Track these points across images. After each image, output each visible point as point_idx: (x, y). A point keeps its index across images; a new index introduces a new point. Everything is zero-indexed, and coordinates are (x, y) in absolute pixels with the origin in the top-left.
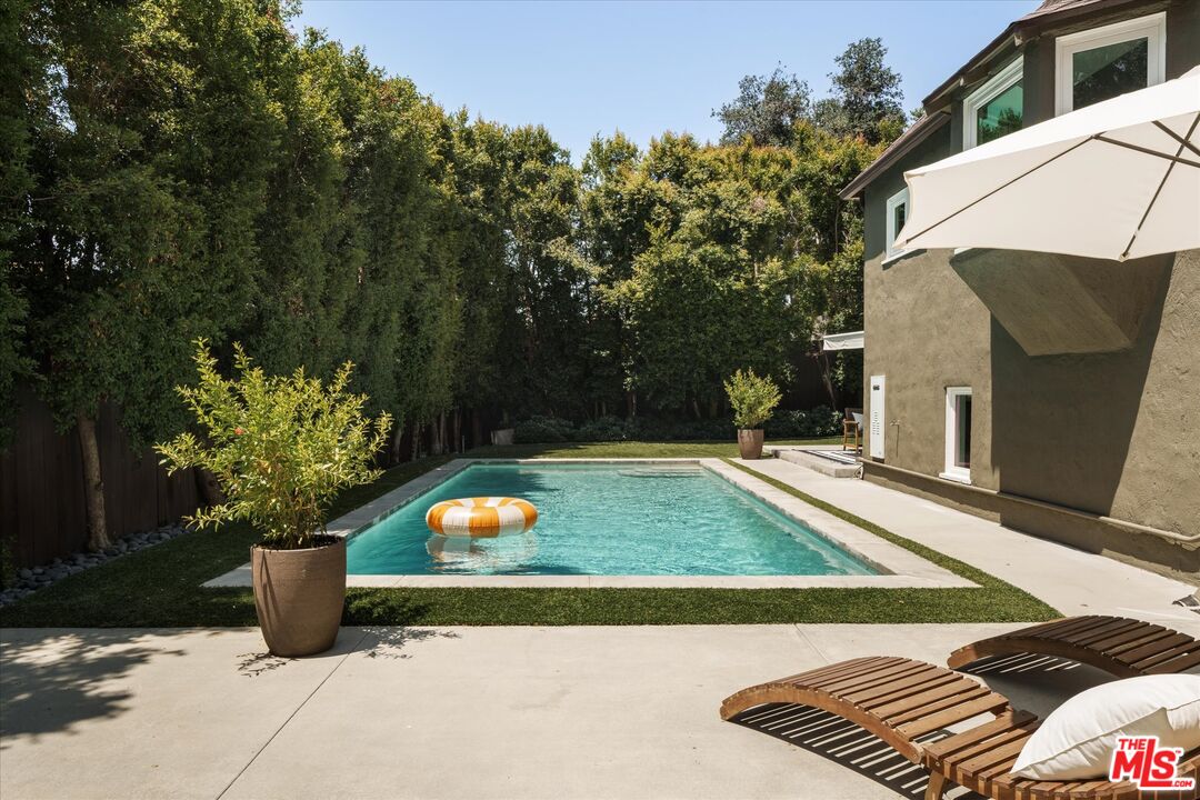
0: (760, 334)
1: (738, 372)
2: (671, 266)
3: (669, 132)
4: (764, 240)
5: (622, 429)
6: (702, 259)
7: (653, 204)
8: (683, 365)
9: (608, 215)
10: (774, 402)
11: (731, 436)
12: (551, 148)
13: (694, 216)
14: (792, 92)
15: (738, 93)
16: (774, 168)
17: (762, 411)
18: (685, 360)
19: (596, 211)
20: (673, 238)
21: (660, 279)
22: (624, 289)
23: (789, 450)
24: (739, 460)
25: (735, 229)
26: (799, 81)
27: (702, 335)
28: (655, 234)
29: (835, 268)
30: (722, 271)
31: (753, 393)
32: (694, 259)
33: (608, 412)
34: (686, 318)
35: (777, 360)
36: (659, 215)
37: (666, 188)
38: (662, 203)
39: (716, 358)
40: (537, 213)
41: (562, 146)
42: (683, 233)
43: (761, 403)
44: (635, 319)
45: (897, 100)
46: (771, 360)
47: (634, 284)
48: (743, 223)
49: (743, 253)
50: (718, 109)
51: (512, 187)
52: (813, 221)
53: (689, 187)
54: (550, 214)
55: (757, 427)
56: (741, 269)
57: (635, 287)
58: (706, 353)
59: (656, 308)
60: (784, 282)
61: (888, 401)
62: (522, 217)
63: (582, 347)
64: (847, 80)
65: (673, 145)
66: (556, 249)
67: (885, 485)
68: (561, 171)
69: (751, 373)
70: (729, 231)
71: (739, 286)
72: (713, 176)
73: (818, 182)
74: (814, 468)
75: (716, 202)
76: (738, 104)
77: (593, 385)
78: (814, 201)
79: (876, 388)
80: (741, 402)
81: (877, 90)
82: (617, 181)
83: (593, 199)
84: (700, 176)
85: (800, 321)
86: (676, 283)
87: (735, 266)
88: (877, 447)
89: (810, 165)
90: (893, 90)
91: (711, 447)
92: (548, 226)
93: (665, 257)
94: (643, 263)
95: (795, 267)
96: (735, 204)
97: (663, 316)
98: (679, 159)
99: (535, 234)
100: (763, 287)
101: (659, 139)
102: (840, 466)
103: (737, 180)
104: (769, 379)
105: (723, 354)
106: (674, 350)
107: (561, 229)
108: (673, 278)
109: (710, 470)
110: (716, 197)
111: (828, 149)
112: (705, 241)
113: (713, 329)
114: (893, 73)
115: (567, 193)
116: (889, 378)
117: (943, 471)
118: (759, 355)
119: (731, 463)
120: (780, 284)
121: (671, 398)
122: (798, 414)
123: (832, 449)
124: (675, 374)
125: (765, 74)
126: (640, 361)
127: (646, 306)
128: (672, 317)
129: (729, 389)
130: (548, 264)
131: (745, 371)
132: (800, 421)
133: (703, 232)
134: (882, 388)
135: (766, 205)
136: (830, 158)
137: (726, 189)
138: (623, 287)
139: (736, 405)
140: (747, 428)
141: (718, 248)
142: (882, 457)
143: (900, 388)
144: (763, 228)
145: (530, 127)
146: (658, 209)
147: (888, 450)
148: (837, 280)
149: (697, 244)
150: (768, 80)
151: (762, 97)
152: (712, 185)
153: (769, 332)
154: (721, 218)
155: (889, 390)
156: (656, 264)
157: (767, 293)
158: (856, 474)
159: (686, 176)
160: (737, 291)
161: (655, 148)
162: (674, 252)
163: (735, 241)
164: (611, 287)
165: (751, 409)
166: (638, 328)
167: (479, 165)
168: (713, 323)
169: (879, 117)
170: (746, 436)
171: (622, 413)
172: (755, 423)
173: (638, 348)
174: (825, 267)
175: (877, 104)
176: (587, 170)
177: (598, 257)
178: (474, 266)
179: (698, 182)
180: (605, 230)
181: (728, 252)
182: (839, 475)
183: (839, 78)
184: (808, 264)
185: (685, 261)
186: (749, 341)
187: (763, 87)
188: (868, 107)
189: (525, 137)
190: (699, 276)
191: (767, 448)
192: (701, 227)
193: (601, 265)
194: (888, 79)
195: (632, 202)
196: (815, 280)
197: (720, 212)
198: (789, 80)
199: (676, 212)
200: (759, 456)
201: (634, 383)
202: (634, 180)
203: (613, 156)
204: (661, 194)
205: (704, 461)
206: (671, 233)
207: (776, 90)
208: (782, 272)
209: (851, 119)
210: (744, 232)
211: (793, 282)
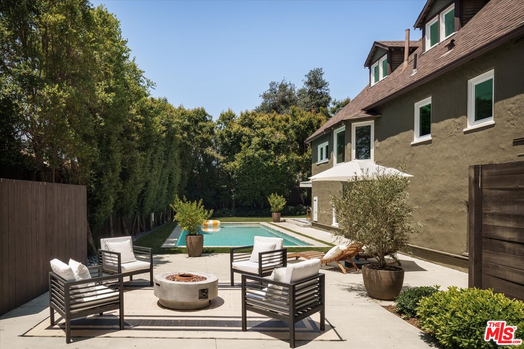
0: (279, 180)
1: (272, 194)
2: (249, 158)
3: (247, 110)
4: (280, 148)
5: (231, 213)
6: (259, 155)
7: (242, 136)
8: (252, 190)
9: (226, 139)
10: (284, 204)
11: (270, 215)
12: (206, 115)
13: (256, 140)
14: (289, 88)
15: (269, 88)
16: (283, 123)
17: (280, 207)
18: (253, 189)
19: (222, 138)
20: (249, 148)
21: (245, 162)
22: (232, 165)
23: (288, 219)
24: (273, 223)
25: (270, 144)
26: (292, 84)
27: (259, 181)
28: (243, 147)
29: (304, 158)
30: (265, 160)
31: (277, 201)
32: (256, 155)
33: (225, 206)
34: (253, 175)
35: (284, 189)
36: (244, 139)
37: (246, 130)
38: (245, 135)
39: (263, 188)
40: (202, 138)
41: (209, 114)
42: (253, 146)
43: (279, 204)
44: (236, 175)
45: (327, 91)
46: (282, 189)
47: (236, 163)
48: (273, 143)
49: (272, 153)
50: (262, 94)
51: (194, 131)
52: (297, 140)
53: (254, 129)
54: (206, 139)
55: (278, 212)
56: (272, 158)
57: (237, 163)
58: (260, 186)
59: (243, 172)
60: (286, 163)
61: (318, 204)
62: (197, 140)
63: (217, 184)
64: (310, 83)
65: (249, 115)
66: (209, 151)
67: (317, 229)
68: (210, 124)
69: (276, 194)
70: (268, 145)
71: (272, 164)
72: (263, 126)
73: (298, 128)
74: (297, 225)
75: (264, 135)
76: (268, 91)
77: (220, 197)
78: (297, 134)
79: (315, 200)
80: (273, 203)
81: (321, 88)
82: (230, 128)
83: (221, 134)
84: (258, 126)
85: (292, 176)
86: (250, 163)
87: (270, 157)
88: (315, 218)
89: (295, 122)
90: (326, 88)
91: (263, 219)
92: (206, 143)
93: (247, 155)
94: (239, 156)
95: (290, 157)
96: (270, 136)
97: (246, 174)
98: (250, 119)
99: (201, 145)
100: (280, 164)
101: (244, 112)
102: (305, 224)
103: (271, 127)
104: (282, 196)
105: (266, 187)
106: (249, 186)
107: (210, 144)
108: (249, 162)
109: (264, 225)
110: (264, 134)
111: (302, 116)
112: (260, 149)
113: (263, 178)
114: (326, 81)
115: (211, 132)
116: (318, 198)
117: (332, 224)
118: (278, 187)
119: (270, 223)
120: (285, 163)
121: (248, 202)
122: (290, 208)
123: (303, 219)
124: (249, 194)
125: (279, 81)
126: (237, 189)
127: (240, 171)
128: (249, 174)
129: (269, 200)
130: (205, 156)
131: (274, 193)
132: (292, 210)
133: (259, 145)
134: (317, 200)
135: (280, 136)
136: (303, 119)
137: (267, 131)
138: (232, 164)
139: (271, 205)
140: (275, 212)
141: (264, 151)
142: (317, 221)
143: (322, 201)
144: (279, 144)
145: (199, 108)
146: (244, 137)
147: (318, 219)
148: (305, 162)
149: (257, 150)
150: (280, 83)
151: (278, 89)
152: (262, 129)
153: (281, 179)
154: (265, 141)
155: (318, 201)
156: (243, 157)
157: (281, 166)
158: (310, 226)
159: (253, 126)
160: (271, 166)
161: (242, 115)
162: (250, 153)
163: (269, 148)
164: (228, 164)
165: (277, 206)
166: (237, 178)
167: (185, 125)
168: (263, 176)
169: (321, 98)
170: (275, 215)
171: (230, 207)
172: (278, 210)
173: (237, 185)
174: (301, 157)
175: (320, 93)
176: (219, 123)
177: (223, 154)
178: (184, 158)
179: (258, 128)
180: (225, 145)
181: (267, 152)
182: (304, 226)
183: (306, 82)
184: (295, 156)
185: (253, 156)
186: (275, 182)
187: (278, 86)
188: (317, 94)
189: (197, 112)
190: (258, 161)
191: (282, 219)
192: (259, 144)
193: (224, 156)
194: (324, 84)
195: (235, 135)
196: (297, 162)
197: (265, 139)
198: (288, 83)
199: (250, 138)
200: (279, 221)
201: (235, 197)
202: (236, 128)
203: (227, 118)
204: (245, 132)
205: (261, 223)
206: (248, 147)
207: (283, 87)
208: (286, 159)
209: (311, 98)
210: (273, 145)
211: (290, 162)
